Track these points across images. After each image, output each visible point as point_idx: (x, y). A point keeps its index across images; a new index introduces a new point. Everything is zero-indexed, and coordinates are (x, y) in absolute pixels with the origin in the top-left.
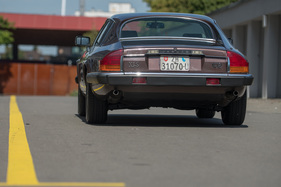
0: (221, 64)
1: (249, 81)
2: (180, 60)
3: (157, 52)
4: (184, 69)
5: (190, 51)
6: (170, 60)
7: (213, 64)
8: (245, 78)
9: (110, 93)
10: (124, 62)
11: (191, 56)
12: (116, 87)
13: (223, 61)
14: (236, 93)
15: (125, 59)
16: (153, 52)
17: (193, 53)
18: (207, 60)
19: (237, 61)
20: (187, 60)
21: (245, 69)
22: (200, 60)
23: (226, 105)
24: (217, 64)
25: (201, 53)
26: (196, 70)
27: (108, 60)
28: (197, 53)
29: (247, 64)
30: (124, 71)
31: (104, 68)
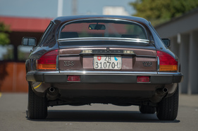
0: (152, 62)
1: (177, 79)
2: (113, 59)
3: (90, 52)
4: (116, 68)
5: (122, 51)
6: (103, 59)
7: (144, 63)
8: (174, 76)
9: (47, 91)
10: (59, 61)
11: (123, 56)
12: (52, 84)
13: (153, 60)
14: (166, 90)
15: (60, 59)
16: (87, 52)
17: (125, 52)
18: (137, 59)
19: (167, 60)
20: (119, 59)
21: (174, 67)
22: (131, 60)
23: (158, 101)
24: (148, 63)
25: (132, 53)
26: (128, 68)
27: (45, 59)
28: (128, 52)
29: (176, 63)
30: (59, 70)
31: (41, 67)
